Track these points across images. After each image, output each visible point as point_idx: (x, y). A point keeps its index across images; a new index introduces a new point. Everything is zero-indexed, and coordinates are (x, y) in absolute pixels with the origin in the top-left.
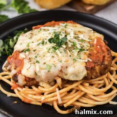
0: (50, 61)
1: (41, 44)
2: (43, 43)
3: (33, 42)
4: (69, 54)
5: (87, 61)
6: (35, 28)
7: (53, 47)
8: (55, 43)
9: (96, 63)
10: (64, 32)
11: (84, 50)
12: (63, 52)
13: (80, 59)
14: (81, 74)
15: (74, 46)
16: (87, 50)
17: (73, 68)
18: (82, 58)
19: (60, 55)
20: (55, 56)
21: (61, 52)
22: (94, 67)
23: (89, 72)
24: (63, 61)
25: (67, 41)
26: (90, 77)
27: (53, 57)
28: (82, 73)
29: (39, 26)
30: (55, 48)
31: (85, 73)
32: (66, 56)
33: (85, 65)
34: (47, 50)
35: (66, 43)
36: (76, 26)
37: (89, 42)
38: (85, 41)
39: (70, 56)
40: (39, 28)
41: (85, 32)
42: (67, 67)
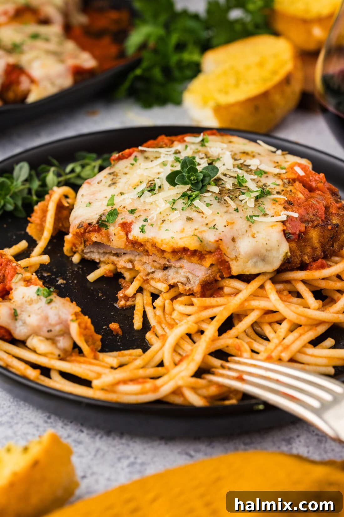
0: (182, 231)
1: (147, 194)
2: (152, 189)
3: (122, 194)
4: (233, 205)
5: (284, 218)
6: (119, 159)
7: (184, 195)
8: (185, 183)
9: (308, 222)
10: (203, 156)
11: (269, 193)
12: (215, 202)
13: (265, 215)
14: (274, 253)
15: (240, 185)
16: (278, 193)
17: (251, 239)
18: (270, 212)
19: (207, 211)
20: (194, 215)
21: (208, 205)
22: (305, 233)
23: (294, 245)
24: (220, 226)
25: (219, 175)
26: (298, 261)
27: (189, 219)
28: (278, 250)
29: (127, 151)
30: (190, 196)
31: (284, 248)
32: (226, 212)
33: (280, 227)
34: (168, 205)
35: (218, 181)
36: (230, 142)
37: (278, 175)
38: (265, 173)
39: (237, 210)
40: (130, 155)
41: (259, 154)
42: (233, 240)
